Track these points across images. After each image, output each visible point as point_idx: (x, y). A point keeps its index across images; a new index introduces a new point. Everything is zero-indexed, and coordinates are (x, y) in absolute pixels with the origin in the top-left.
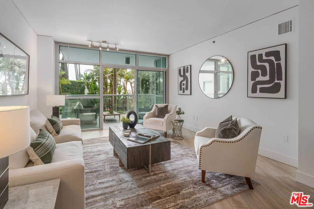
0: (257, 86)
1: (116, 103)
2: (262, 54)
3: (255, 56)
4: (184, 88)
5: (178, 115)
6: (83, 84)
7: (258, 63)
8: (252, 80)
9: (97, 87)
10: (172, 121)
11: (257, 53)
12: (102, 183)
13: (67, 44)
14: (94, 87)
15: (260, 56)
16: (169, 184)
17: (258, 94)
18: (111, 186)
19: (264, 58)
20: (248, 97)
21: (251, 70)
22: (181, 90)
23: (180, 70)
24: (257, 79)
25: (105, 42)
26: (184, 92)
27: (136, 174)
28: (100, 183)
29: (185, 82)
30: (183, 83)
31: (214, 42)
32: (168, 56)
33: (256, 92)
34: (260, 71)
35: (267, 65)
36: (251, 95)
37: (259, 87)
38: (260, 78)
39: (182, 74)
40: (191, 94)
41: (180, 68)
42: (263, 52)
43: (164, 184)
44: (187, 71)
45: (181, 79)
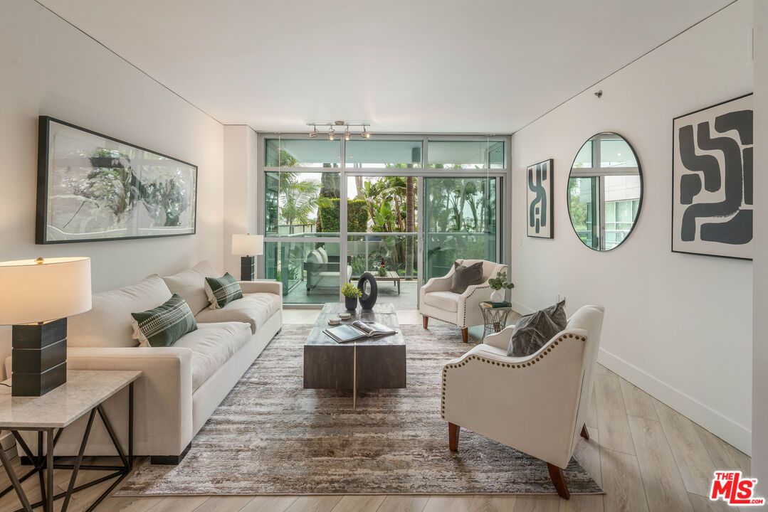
0: (696, 218)
1: (411, 253)
2: (707, 123)
3: (690, 128)
4: (538, 220)
5: (495, 291)
6: (364, 207)
7: (699, 152)
8: (683, 202)
9: (390, 213)
10: (481, 304)
11: (694, 121)
12: (261, 404)
13: (277, 134)
14: (386, 213)
15: (704, 127)
16: (375, 435)
17: (698, 244)
18: (269, 413)
19: (714, 134)
20: (672, 251)
21: (682, 171)
22: (532, 225)
23: (531, 172)
24: (697, 200)
25: (340, 123)
26: (537, 231)
27: (329, 403)
28: (257, 404)
29: (539, 205)
30: (536, 206)
31: (599, 94)
32: (510, 136)
33: (692, 238)
34: (701, 174)
35: (719, 155)
36: (681, 245)
37: (700, 221)
38: (704, 197)
39: (535, 184)
40: (552, 236)
41: (530, 168)
42: (710, 117)
43: (365, 432)
44: (543, 174)
45: (533, 195)
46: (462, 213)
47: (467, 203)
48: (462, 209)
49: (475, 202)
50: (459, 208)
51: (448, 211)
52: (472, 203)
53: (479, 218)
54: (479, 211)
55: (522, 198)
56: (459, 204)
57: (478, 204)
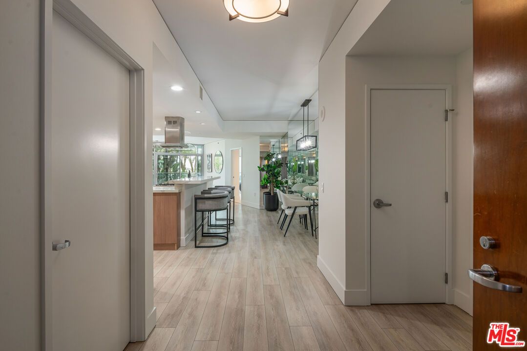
44: (211, 156)
45: (208, 162)
46: (185, 165)
47: (187, 160)
48: (185, 163)
49: (192, 159)
50: (183, 162)
51: (178, 164)
52: (190, 160)
53: (194, 168)
54: (194, 164)
55: (207, 162)
56: (183, 160)
57: (193, 161)
